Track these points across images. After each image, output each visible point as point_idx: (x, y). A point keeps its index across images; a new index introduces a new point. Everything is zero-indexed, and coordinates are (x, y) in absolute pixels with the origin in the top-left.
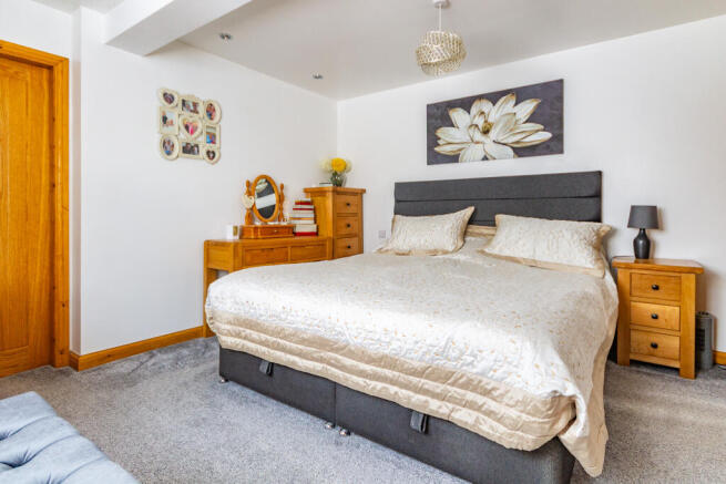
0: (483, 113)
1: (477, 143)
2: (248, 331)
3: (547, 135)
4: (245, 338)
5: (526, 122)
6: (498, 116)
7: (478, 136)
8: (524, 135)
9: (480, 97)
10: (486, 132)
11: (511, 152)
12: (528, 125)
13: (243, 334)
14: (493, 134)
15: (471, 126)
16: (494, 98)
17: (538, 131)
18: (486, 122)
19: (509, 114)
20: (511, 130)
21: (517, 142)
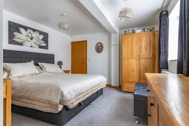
0: (31, 33)
1: (29, 41)
2: (79, 96)
3: (45, 45)
4: (80, 99)
5: (41, 40)
6: (35, 36)
7: (29, 40)
8: (41, 43)
9: (30, 28)
10: (32, 39)
11: (38, 47)
12: (42, 41)
13: (79, 98)
14: (34, 40)
15: (27, 36)
16: (34, 30)
17: (44, 43)
18: (32, 36)
19: (38, 37)
20: (38, 41)
21: (39, 44)
